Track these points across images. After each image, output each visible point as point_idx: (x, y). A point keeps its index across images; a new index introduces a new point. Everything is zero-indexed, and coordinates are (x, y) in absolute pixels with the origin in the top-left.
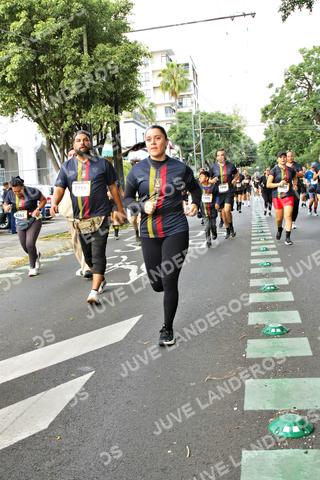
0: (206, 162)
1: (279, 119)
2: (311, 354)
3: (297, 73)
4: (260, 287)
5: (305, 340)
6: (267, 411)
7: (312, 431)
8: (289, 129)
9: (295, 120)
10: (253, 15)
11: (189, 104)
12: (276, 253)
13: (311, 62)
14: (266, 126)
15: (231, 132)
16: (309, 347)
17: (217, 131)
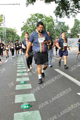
0: (7, 40)
1: (25, 31)
2: (31, 88)
3: (30, 20)
4: (19, 72)
5: (30, 84)
6: (20, 103)
7: (31, 107)
9: (29, 31)
10: (19, 4)
11: (3, 25)
12: (24, 63)
13: (33, 18)
14: (22, 32)
15: (14, 33)
16: (31, 86)
17: (10, 33)
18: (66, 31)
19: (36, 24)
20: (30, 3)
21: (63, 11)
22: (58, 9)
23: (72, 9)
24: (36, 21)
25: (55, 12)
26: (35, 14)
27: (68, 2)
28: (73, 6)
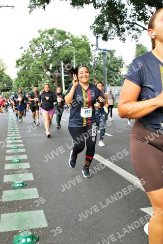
1: (25, 67)
2: (38, 197)
3: (36, 42)
4: (11, 160)
5: (36, 189)
6: (12, 231)
7: (38, 240)
8: (31, 73)
9: (34, 68)
10: (13, 7)
12: (21, 141)
13: (44, 38)
14: (18, 70)
16: (37, 193)
18: (118, 71)
19: (50, 53)
20: (38, 5)
21: (110, 26)
22: (99, 20)
23: (131, 22)
24: (51, 45)
25: (94, 27)
26: (49, 30)
27: (123, 6)
28: (133, 16)
